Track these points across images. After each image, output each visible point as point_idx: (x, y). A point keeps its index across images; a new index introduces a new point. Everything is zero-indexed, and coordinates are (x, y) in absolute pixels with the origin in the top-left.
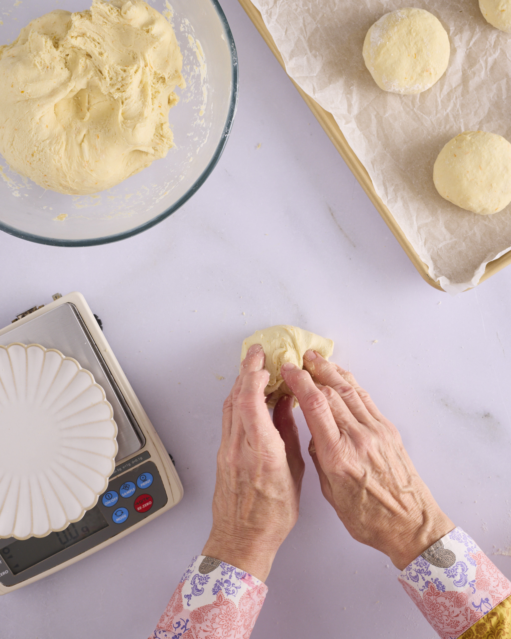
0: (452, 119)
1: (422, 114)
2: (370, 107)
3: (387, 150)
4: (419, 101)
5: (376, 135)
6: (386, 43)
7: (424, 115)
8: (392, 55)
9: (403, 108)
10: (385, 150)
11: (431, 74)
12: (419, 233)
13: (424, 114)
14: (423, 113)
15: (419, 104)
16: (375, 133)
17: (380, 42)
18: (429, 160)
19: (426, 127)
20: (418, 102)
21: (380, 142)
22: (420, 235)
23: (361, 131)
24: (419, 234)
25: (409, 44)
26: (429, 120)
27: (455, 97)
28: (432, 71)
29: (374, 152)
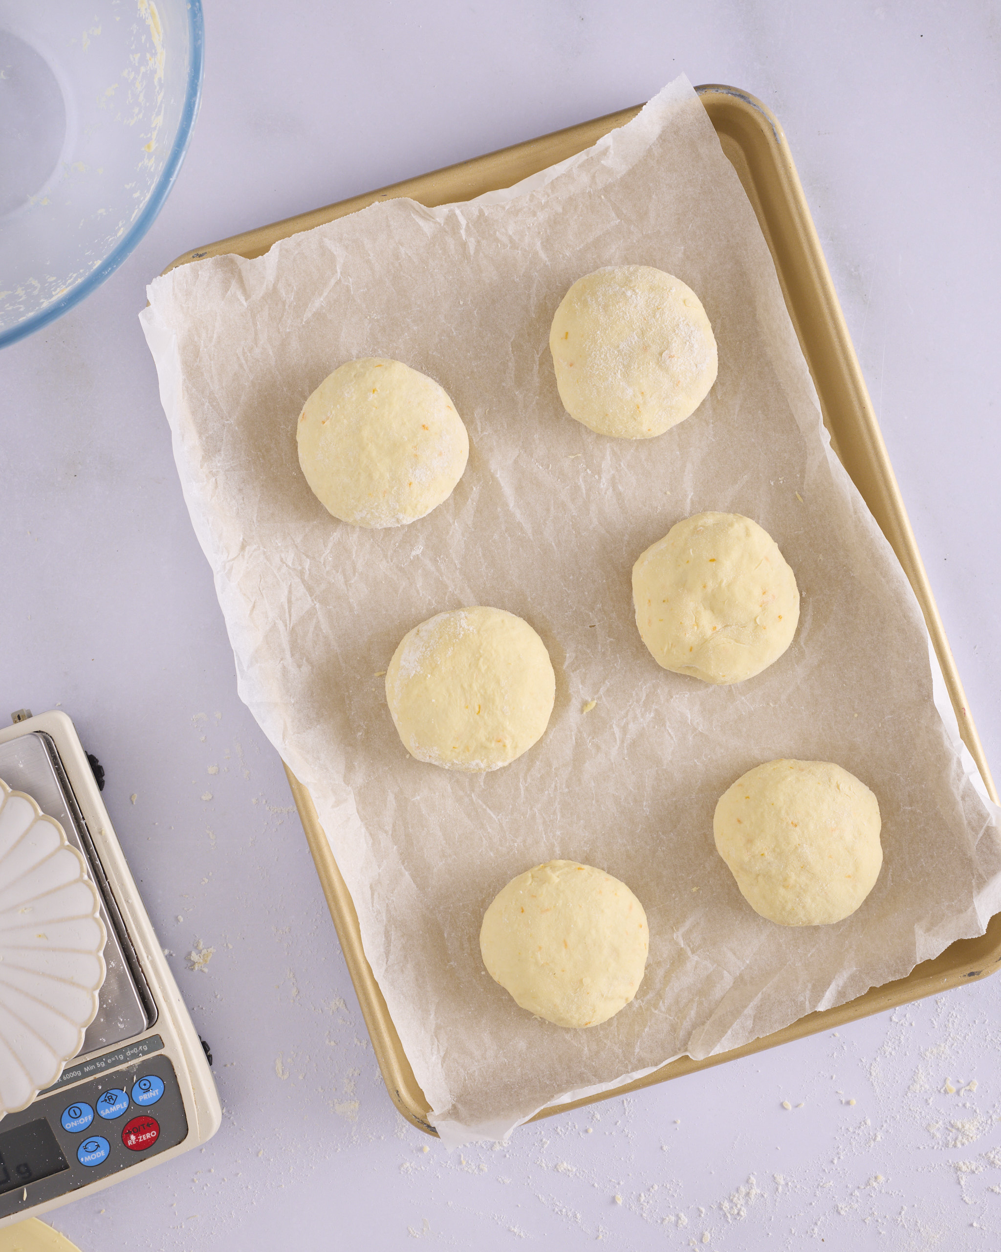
0: (541, 828)
1: (484, 807)
2: (388, 776)
3: (406, 864)
4: (484, 783)
5: (390, 832)
6: (426, 676)
7: (488, 809)
8: (434, 701)
9: (452, 788)
10: (403, 864)
11: (504, 746)
12: (436, 1036)
13: (490, 808)
14: (488, 806)
15: (483, 787)
16: (389, 828)
17: (416, 671)
18: (484, 897)
19: (489, 833)
20: (482, 784)
21: (395, 847)
22: (438, 1041)
23: (362, 821)
24: (436, 1040)
25: (470, 686)
26: (497, 820)
27: (553, 786)
28: (508, 742)
29: (379, 867)
